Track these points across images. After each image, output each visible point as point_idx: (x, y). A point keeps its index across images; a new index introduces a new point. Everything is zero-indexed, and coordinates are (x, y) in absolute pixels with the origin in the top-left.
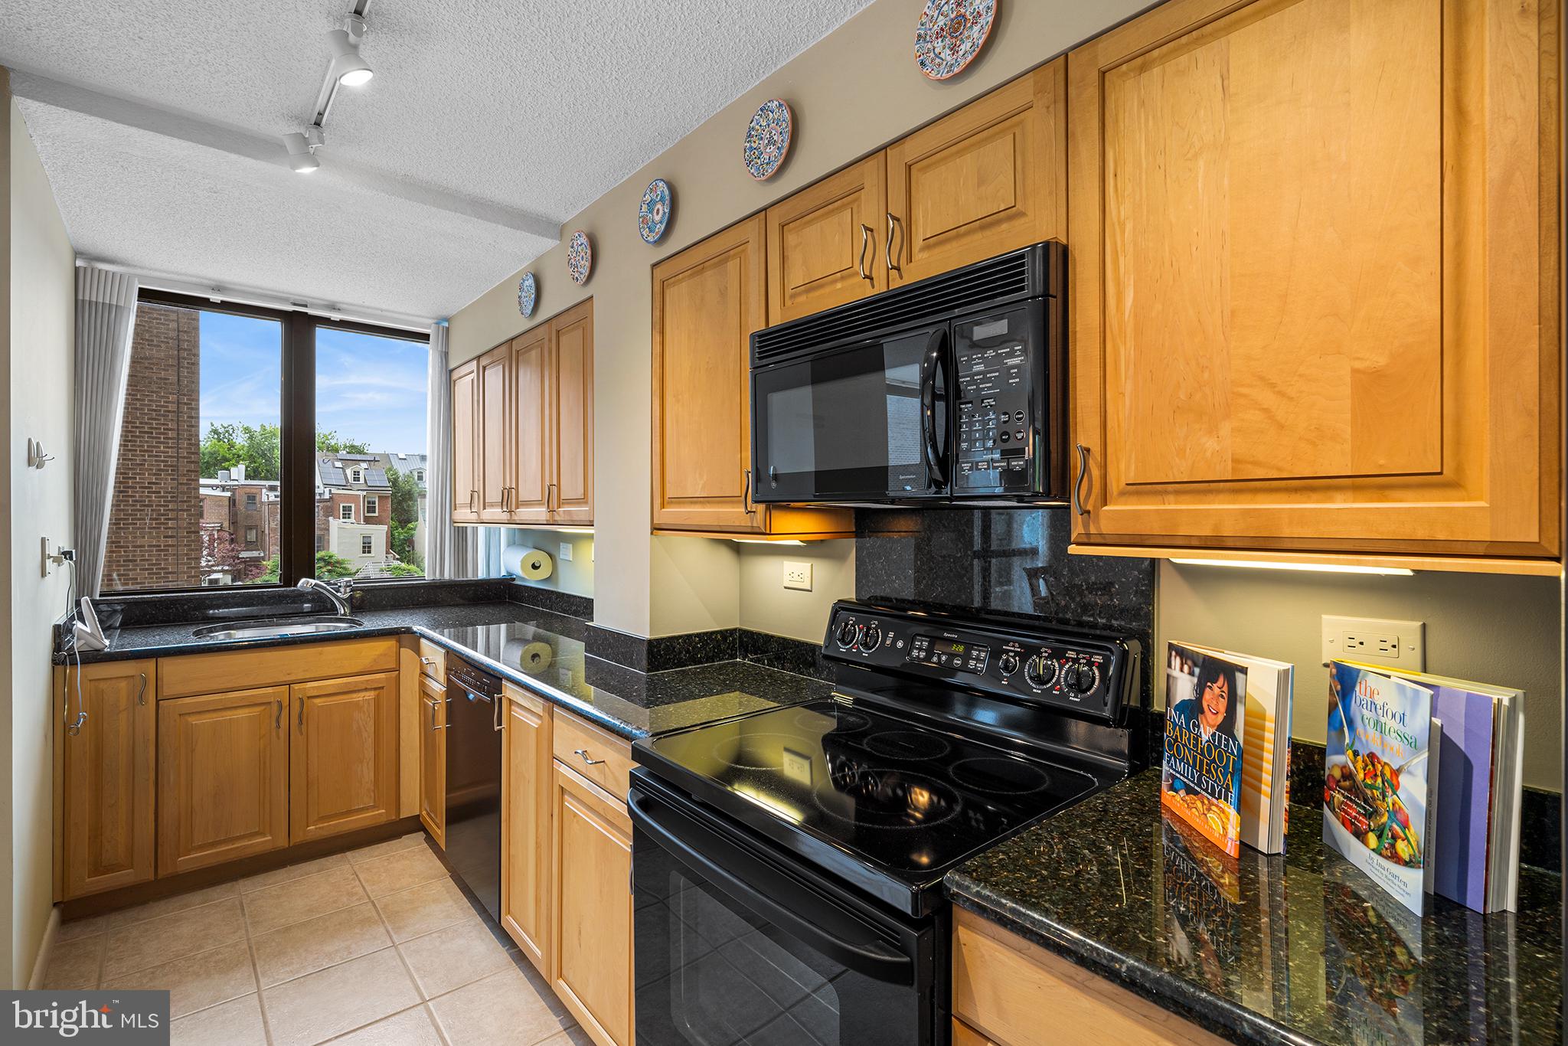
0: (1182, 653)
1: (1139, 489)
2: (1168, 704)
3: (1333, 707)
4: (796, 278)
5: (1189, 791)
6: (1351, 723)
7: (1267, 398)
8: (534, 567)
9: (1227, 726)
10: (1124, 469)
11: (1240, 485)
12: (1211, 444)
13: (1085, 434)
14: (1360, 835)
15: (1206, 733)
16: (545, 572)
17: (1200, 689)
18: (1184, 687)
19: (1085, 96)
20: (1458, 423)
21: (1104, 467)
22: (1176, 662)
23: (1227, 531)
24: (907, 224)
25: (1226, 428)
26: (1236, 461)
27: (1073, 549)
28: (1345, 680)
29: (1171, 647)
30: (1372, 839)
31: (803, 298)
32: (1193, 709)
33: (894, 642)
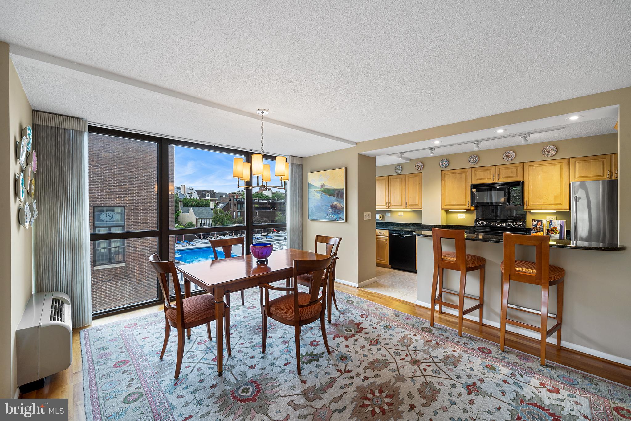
0: (534, 220)
1: (532, 204)
2: (532, 225)
3: (550, 224)
4: (478, 177)
5: (536, 232)
6: (552, 225)
7: (546, 197)
8: (380, 217)
9: (541, 225)
10: (530, 203)
11: (543, 204)
12: (540, 201)
13: (526, 200)
14: (553, 234)
15: (538, 227)
16: (381, 219)
17: (537, 223)
18: (535, 223)
19: (526, 168)
20: (562, 200)
21: (528, 202)
22: (533, 221)
23: (542, 208)
24: (499, 176)
25: (542, 200)
26: (543, 202)
27: (524, 210)
28: (551, 221)
29: (533, 220)
30: (554, 233)
31: (479, 180)
32: (536, 225)
33: (489, 223)
